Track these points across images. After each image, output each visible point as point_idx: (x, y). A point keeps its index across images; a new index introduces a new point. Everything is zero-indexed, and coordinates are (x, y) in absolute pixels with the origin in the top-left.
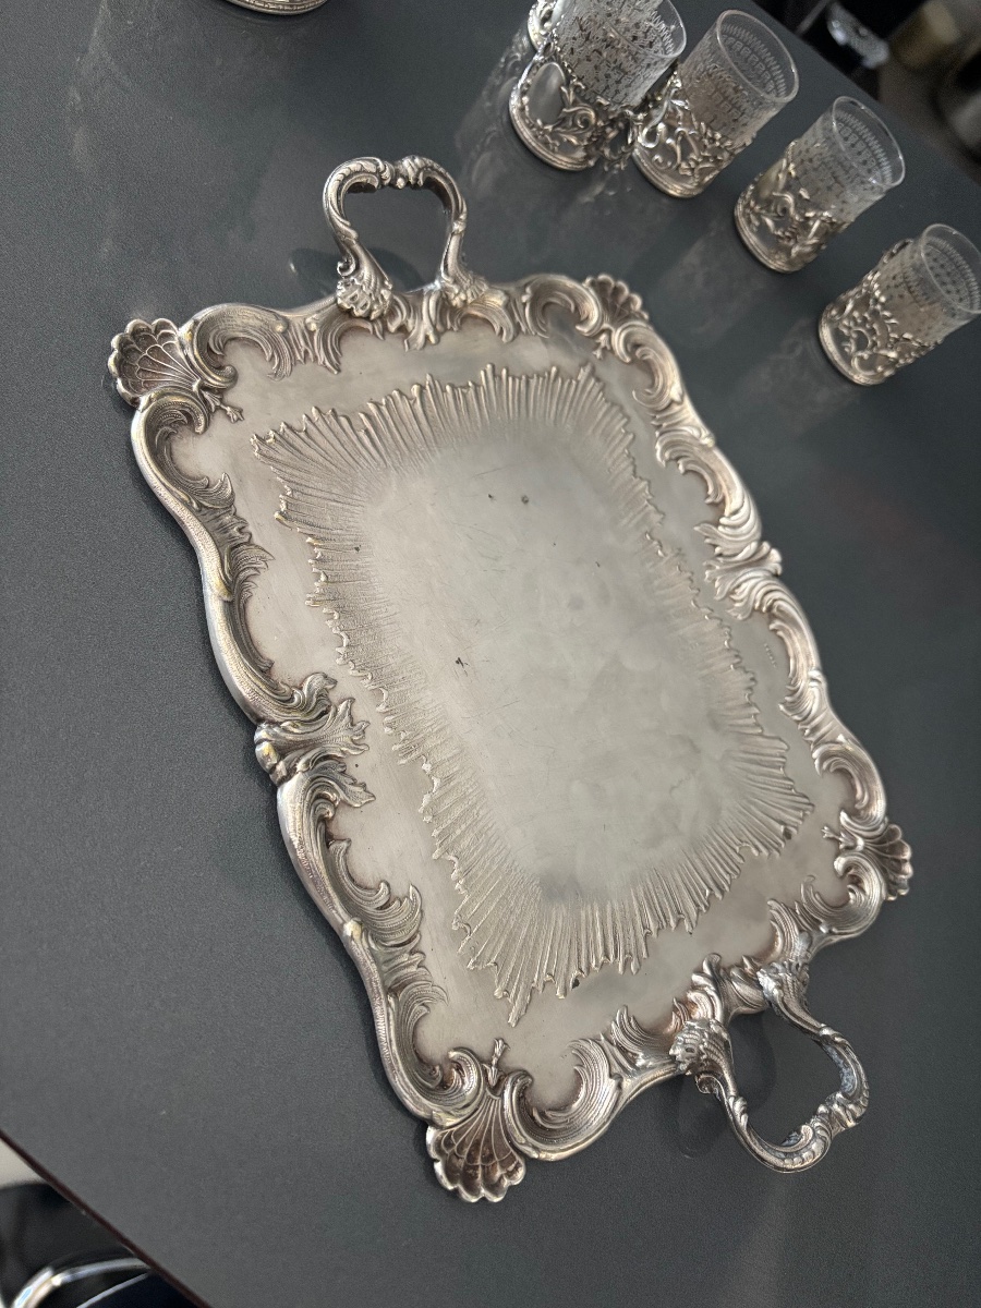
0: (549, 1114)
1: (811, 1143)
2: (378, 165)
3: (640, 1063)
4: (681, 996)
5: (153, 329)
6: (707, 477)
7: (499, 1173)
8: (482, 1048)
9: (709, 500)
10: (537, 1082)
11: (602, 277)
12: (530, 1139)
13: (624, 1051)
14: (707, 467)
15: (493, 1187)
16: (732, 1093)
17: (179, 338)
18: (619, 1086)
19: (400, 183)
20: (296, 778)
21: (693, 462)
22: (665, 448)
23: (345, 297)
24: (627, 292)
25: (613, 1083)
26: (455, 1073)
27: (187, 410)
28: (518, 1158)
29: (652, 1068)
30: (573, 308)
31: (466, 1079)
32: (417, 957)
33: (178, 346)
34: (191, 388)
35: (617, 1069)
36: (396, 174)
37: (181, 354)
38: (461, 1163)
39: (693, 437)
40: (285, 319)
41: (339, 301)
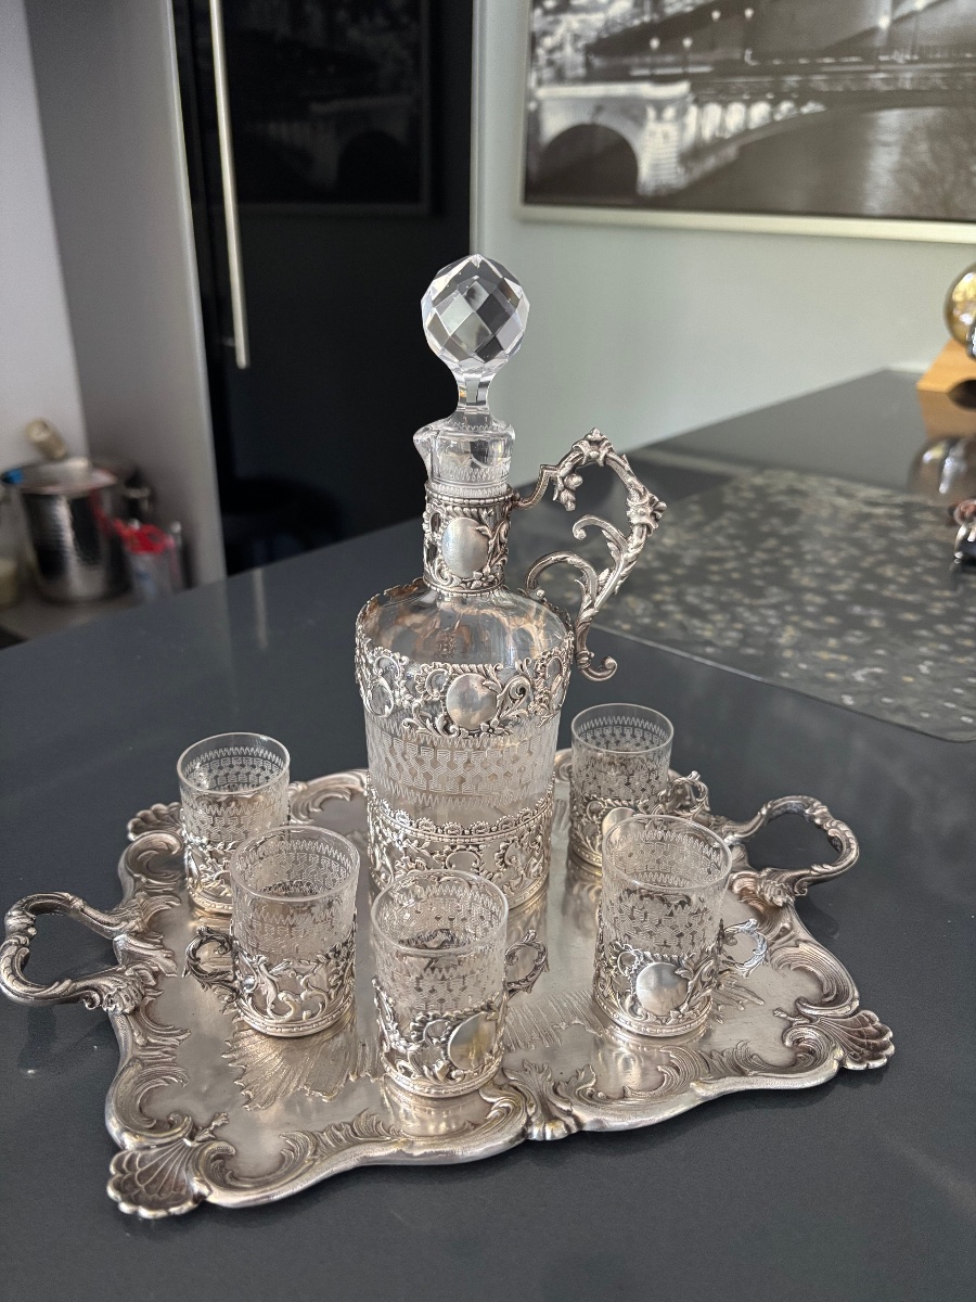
0: (826, 992)
1: (839, 830)
2: (10, 944)
3: (787, 925)
4: (737, 897)
5: (119, 1175)
6: (328, 795)
7: (870, 1028)
8: (781, 1025)
9: (348, 799)
10: (803, 995)
11: (130, 826)
12: (847, 1002)
13: (778, 937)
14: (320, 793)
15: (881, 1033)
16: (808, 872)
17: (138, 1149)
18: (805, 941)
19: (32, 931)
20: (576, 1112)
21: (313, 801)
22: (298, 817)
23: (124, 1005)
24: (149, 812)
25: (802, 945)
26: (802, 1044)
27: (213, 1156)
28: (861, 1013)
29: (791, 919)
30: (155, 852)
31: (806, 1037)
32: (715, 1055)
33: (145, 1152)
34: (191, 1148)
35: (792, 942)
36: (23, 932)
37: (154, 1151)
38: (866, 1052)
39: (293, 797)
40: (130, 1061)
41: (127, 1011)
